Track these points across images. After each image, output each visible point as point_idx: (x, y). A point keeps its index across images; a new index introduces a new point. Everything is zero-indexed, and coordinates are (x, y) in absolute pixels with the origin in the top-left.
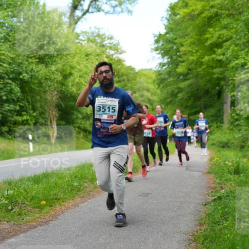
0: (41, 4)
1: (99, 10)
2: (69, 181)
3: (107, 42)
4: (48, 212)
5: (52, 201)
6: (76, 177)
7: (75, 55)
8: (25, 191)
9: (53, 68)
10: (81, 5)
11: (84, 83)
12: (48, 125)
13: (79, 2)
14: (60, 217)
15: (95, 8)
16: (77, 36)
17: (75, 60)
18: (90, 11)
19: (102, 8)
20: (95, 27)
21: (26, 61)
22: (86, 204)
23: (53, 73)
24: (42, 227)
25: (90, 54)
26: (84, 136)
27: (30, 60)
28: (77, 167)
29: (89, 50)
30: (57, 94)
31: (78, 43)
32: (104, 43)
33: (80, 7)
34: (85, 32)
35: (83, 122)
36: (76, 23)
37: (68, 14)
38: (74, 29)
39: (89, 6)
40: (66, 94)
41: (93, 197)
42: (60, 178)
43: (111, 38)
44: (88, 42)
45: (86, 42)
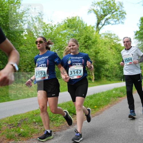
0: (85, 24)
1: (109, 23)
2: (104, 97)
3: (112, 37)
4: (98, 111)
5: (99, 106)
6: (107, 96)
7: (100, 44)
8: (88, 102)
9: (91, 50)
10: (101, 22)
11: (104, 55)
12: (90, 75)
13: (100, 21)
14: (103, 112)
15: (107, 23)
16: (100, 35)
17: (100, 46)
18: (105, 24)
19: (110, 23)
20: (108, 31)
21: (80, 48)
22: (113, 107)
23: (91, 52)
24: (97, 116)
25: (106, 43)
26: (106, 78)
27: (82, 48)
28: (106, 92)
29: (106, 41)
30: (93, 61)
31: (101, 38)
32: (111, 37)
33: (101, 23)
34: (103, 34)
35: (105, 72)
36: (99, 30)
37: (96, 27)
38: (99, 33)
39: (105, 22)
40: (97, 60)
41: (115, 104)
42: (100, 96)
43: (115, 35)
44: (105, 38)
45: (104, 37)
